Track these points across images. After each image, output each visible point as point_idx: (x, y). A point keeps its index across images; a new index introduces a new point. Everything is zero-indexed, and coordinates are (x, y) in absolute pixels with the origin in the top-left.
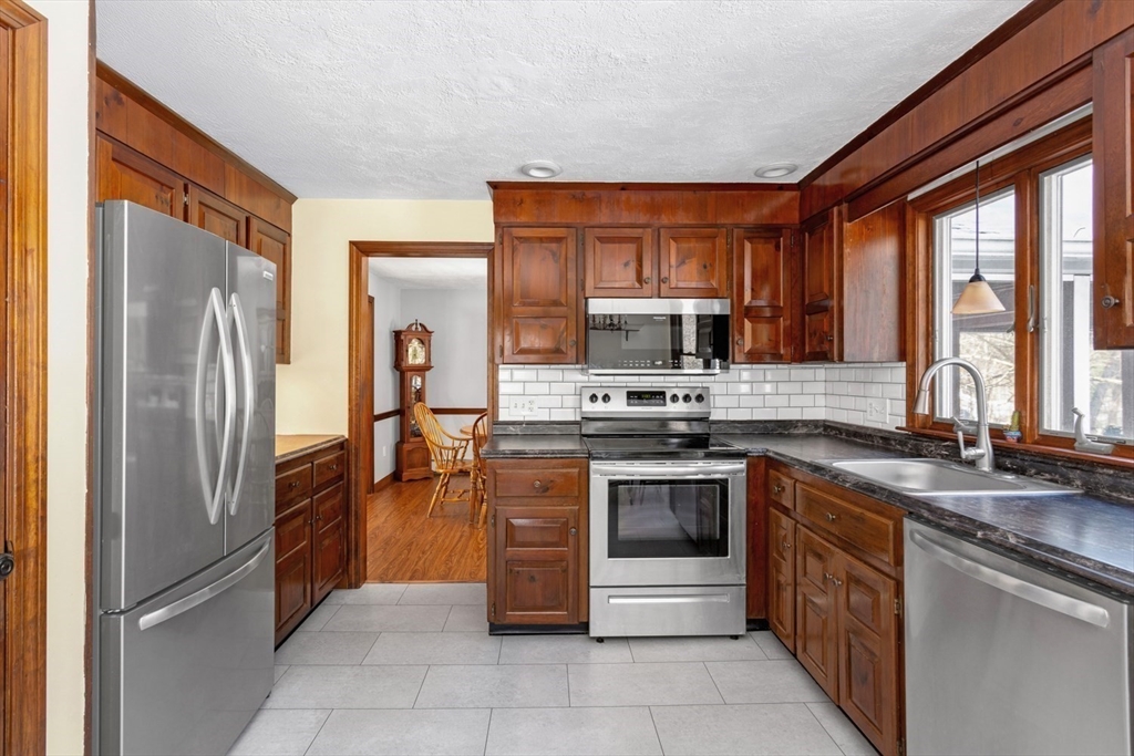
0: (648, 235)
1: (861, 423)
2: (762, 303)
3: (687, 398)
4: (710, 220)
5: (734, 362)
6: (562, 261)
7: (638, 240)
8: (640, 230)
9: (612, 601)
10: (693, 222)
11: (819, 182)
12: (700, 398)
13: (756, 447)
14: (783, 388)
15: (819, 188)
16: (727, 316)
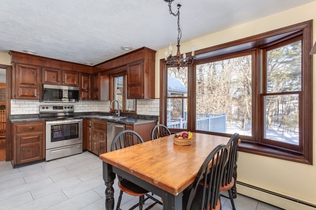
0: (59, 72)
1: (104, 111)
2: (85, 88)
3: (68, 108)
4: (74, 70)
5: (80, 100)
6: (35, 74)
7: (57, 72)
8: (58, 70)
9: (52, 152)
10: (71, 70)
11: (98, 67)
12: (71, 108)
13: (84, 117)
14: (89, 105)
15: (97, 68)
16: (78, 91)
